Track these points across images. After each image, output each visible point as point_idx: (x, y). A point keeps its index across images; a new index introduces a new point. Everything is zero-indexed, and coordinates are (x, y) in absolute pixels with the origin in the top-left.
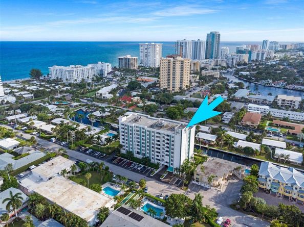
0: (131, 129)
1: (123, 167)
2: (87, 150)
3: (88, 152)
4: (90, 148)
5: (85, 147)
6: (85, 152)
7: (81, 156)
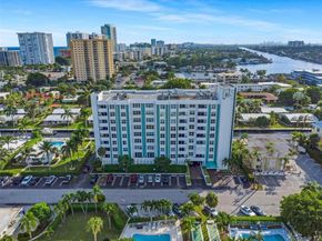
0: (124, 111)
1: (125, 186)
2: (22, 179)
3: (23, 183)
4: (24, 175)
5: (10, 175)
6: (16, 183)
7: (12, 194)
